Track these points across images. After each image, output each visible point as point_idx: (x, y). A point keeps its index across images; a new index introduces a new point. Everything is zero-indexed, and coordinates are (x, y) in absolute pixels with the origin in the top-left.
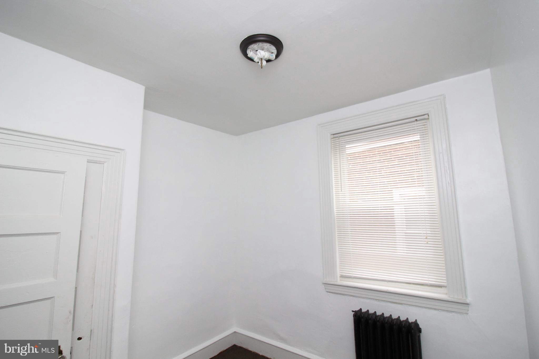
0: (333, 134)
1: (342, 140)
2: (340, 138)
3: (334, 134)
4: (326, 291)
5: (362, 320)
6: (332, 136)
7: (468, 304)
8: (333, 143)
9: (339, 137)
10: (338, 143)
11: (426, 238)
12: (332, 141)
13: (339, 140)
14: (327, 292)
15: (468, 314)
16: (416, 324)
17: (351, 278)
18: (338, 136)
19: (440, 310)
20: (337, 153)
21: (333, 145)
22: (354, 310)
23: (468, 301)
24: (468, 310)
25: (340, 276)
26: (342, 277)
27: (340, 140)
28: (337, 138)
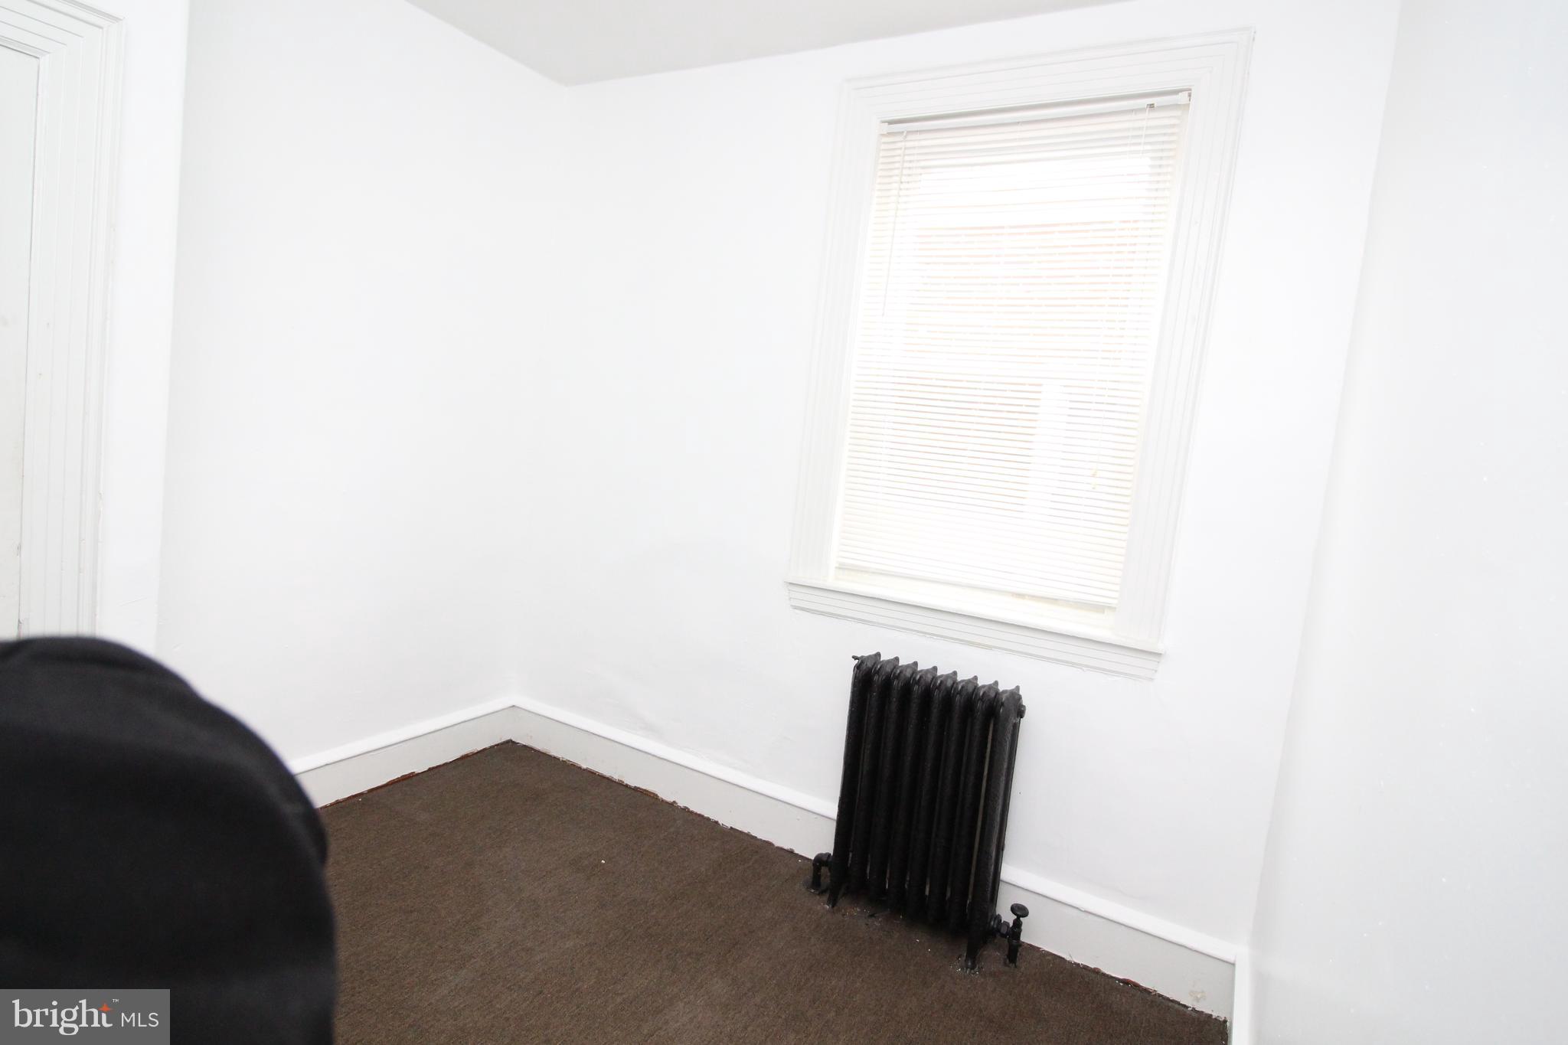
0: (887, 119)
1: (916, 144)
2: (910, 137)
3: (891, 122)
4: (792, 606)
5: (876, 678)
6: (886, 128)
7: (1159, 655)
8: (882, 154)
9: (905, 134)
10: (900, 155)
11: (1094, 476)
12: (883, 147)
13: (903, 144)
14: (796, 608)
15: (1151, 679)
16: (1015, 697)
17: (867, 572)
18: (901, 130)
19: (1087, 666)
20: (889, 190)
21: (881, 160)
22: (859, 656)
23: (1159, 648)
24: (1156, 671)
25: (837, 565)
26: (842, 567)
27: (909, 144)
28: (900, 138)
